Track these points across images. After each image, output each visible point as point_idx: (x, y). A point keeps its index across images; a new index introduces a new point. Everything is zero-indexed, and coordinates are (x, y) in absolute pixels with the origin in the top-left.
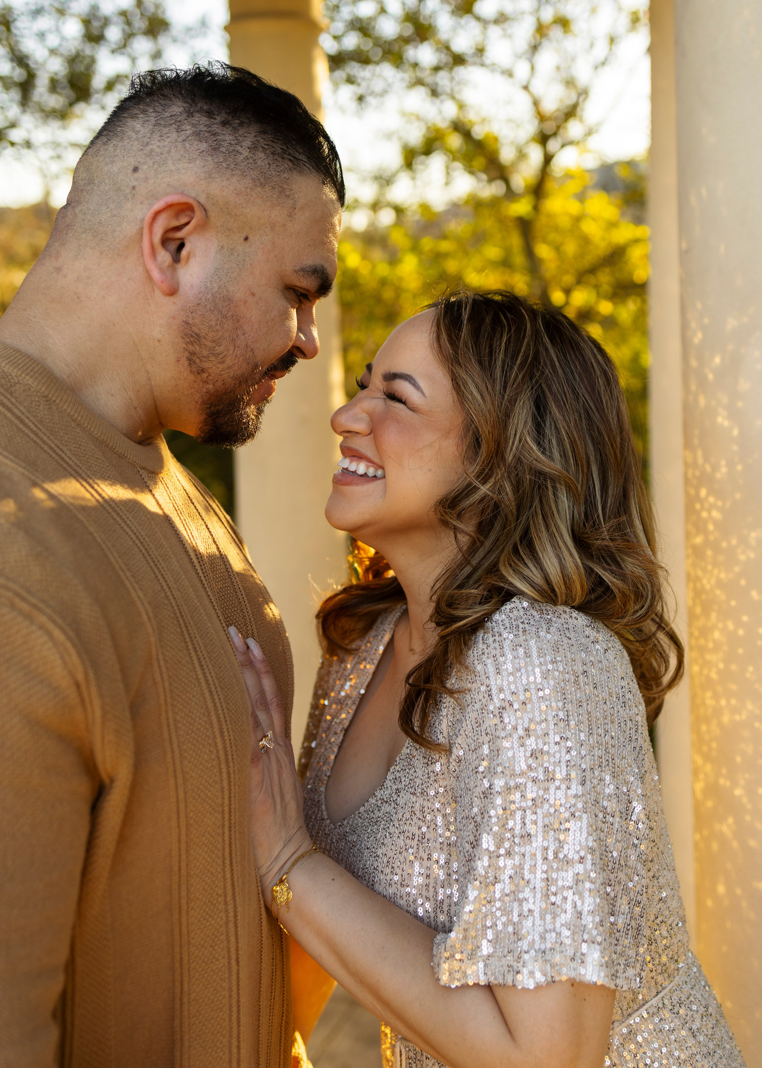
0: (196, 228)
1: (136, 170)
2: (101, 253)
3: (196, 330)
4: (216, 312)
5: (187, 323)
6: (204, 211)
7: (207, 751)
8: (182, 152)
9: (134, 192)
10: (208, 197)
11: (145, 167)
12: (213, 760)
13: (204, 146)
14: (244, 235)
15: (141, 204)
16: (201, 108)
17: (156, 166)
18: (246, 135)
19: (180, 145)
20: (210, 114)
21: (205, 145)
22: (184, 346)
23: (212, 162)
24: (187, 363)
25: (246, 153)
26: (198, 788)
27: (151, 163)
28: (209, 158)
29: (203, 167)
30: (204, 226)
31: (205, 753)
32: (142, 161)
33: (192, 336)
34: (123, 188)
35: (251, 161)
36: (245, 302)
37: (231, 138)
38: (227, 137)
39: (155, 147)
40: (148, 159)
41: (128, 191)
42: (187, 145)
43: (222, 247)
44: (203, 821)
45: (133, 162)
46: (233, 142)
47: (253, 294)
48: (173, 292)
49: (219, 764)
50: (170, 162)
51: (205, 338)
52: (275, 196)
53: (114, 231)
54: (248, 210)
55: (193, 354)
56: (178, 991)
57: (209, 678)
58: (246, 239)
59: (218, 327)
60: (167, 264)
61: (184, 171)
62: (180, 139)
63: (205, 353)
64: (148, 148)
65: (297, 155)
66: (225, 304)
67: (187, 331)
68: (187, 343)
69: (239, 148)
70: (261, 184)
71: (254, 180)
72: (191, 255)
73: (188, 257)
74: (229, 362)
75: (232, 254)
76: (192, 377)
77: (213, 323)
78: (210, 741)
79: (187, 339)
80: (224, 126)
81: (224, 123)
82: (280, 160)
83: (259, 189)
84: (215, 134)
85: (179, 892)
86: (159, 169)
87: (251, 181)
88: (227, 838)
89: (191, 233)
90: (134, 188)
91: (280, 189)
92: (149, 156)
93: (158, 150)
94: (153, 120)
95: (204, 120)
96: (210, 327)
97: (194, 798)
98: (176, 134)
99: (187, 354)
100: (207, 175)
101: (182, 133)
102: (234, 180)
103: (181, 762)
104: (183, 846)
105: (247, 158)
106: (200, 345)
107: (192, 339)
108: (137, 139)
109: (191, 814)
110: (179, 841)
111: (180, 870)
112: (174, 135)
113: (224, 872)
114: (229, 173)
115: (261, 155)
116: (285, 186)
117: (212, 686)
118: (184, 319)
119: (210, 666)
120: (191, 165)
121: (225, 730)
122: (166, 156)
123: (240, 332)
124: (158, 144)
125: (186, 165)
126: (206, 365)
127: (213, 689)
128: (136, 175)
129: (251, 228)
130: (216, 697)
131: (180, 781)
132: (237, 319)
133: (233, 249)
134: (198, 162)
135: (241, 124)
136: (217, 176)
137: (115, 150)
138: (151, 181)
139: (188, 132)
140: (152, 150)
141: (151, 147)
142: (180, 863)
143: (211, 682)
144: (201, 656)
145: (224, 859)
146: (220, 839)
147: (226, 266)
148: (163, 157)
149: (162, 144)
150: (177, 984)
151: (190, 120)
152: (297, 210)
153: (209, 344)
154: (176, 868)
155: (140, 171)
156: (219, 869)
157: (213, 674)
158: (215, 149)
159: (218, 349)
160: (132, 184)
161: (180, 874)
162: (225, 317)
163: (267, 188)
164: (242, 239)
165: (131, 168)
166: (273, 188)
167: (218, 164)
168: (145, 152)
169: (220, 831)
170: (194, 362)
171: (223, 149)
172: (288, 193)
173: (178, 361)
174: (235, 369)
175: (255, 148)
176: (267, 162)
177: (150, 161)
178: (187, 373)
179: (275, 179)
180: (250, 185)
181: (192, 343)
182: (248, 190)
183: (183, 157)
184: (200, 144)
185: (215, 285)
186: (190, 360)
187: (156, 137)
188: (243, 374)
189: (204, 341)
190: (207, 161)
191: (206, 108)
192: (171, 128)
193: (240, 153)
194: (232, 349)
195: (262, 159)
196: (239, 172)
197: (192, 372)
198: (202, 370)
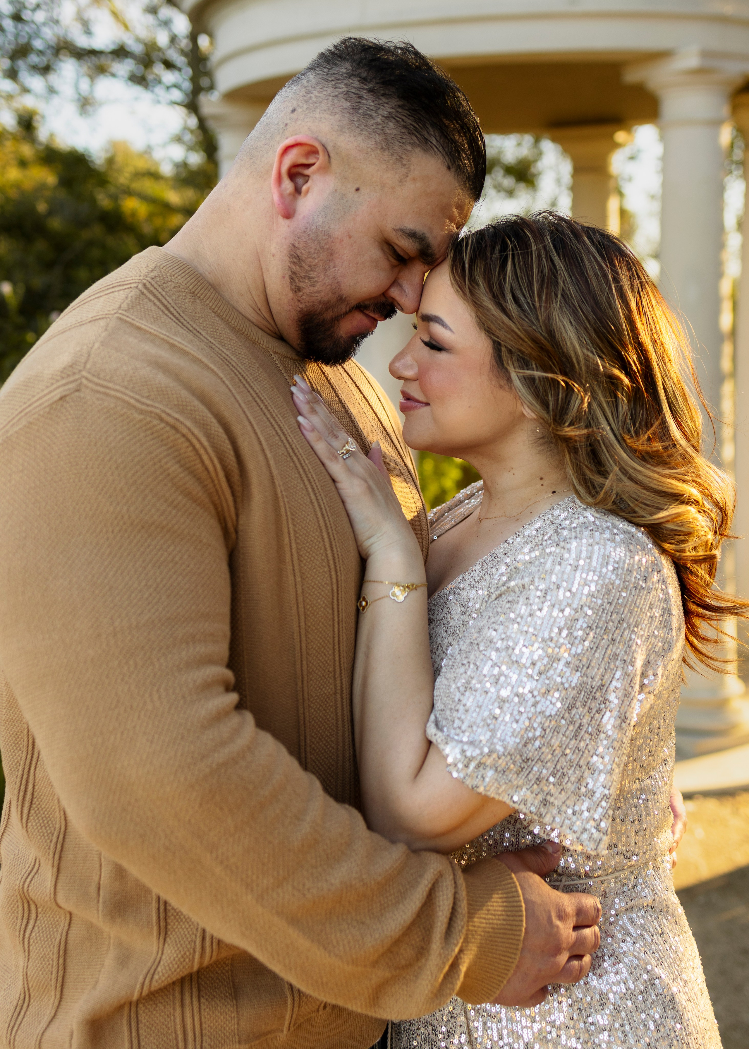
0: (319, 169)
1: (293, 111)
3: (299, 254)
4: (316, 242)
5: (293, 245)
6: (327, 157)
7: (319, 559)
8: (329, 105)
9: (285, 127)
10: (334, 147)
11: (300, 110)
12: (325, 567)
13: (347, 105)
14: (357, 186)
18: (385, 105)
19: (330, 98)
20: (364, 80)
21: (349, 104)
22: (289, 264)
23: (347, 119)
24: (289, 280)
25: (379, 120)
26: (313, 588)
27: (305, 108)
28: (347, 115)
29: (340, 121)
30: (326, 169)
31: (318, 560)
32: (301, 105)
33: (296, 258)
34: (279, 122)
35: (380, 127)
36: (342, 241)
37: (372, 104)
38: (369, 102)
39: (313, 96)
41: (281, 125)
42: (336, 101)
43: (336, 190)
44: (318, 614)
45: (294, 105)
46: (371, 108)
47: (350, 237)
48: (288, 215)
49: (330, 571)
50: (318, 111)
51: (304, 262)
52: (391, 161)
54: (365, 166)
55: (294, 273)
56: (302, 743)
57: (322, 503)
58: (358, 190)
59: (315, 255)
60: (288, 192)
61: (324, 121)
62: (332, 94)
63: (303, 274)
64: (309, 96)
65: (427, 136)
66: (324, 238)
67: (293, 252)
68: (291, 262)
69: (374, 115)
70: (382, 148)
71: (376, 143)
72: (310, 191)
73: (307, 191)
74: (318, 287)
75: (342, 199)
76: (291, 295)
77: (312, 251)
78: (322, 552)
79: (292, 260)
81: (371, 91)
82: (408, 134)
83: (379, 151)
84: (359, 97)
85: (302, 667)
86: (308, 114)
87: (373, 143)
88: (336, 630)
89: (314, 173)
90: (286, 124)
91: (398, 157)
92: (306, 102)
93: (314, 99)
95: (357, 84)
96: (309, 253)
97: (310, 595)
98: (332, 89)
99: (290, 273)
100: (339, 129)
101: (337, 89)
102: (360, 138)
103: (299, 565)
104: (303, 632)
105: (378, 124)
106: (300, 267)
107: (295, 260)
108: (305, 87)
109: (308, 607)
110: (299, 626)
111: (301, 649)
112: (330, 90)
113: (334, 655)
114: (358, 131)
115: (391, 124)
116: (404, 156)
117: (324, 510)
118: (292, 242)
119: (322, 495)
120: (331, 117)
121: (334, 546)
122: (317, 105)
123: (331, 264)
124: (316, 94)
125: (327, 116)
126: (302, 285)
127: (324, 512)
128: (292, 114)
129: (364, 182)
130: (326, 518)
131: (299, 579)
132: (331, 254)
133: (344, 195)
134: (337, 116)
135: (383, 95)
136: (347, 131)
137: (289, 92)
138: (300, 122)
139: (341, 90)
140: (310, 98)
141: (311, 95)
142: (301, 643)
143: (322, 506)
144: (314, 486)
145: (334, 645)
146: (331, 629)
147: (334, 207)
148: (315, 105)
149: (319, 95)
150: (302, 738)
151: (347, 81)
153: (307, 267)
154: (298, 648)
155: (296, 112)
156: (330, 652)
157: (325, 501)
158: (355, 109)
159: (313, 274)
160: (286, 121)
161: (301, 652)
162: (322, 248)
163: (386, 153)
164: (354, 189)
165: (291, 109)
166: (392, 155)
167: (352, 121)
168: (305, 98)
169: (331, 623)
170: (294, 281)
171: (361, 111)
172: (404, 162)
173: (284, 277)
174: (323, 294)
175: (389, 117)
176: (395, 132)
177: (305, 106)
178: (288, 289)
179: (396, 148)
180: (372, 147)
181: (294, 263)
182: (369, 150)
183: (329, 109)
184: (345, 102)
185: (321, 220)
186: (291, 278)
187: (318, 88)
188: (329, 302)
189: (303, 264)
190: (344, 117)
191: (364, 75)
192: (330, 83)
193: (373, 118)
194: (322, 276)
195: (392, 128)
196: (366, 133)
197: (292, 289)
198: (299, 289)
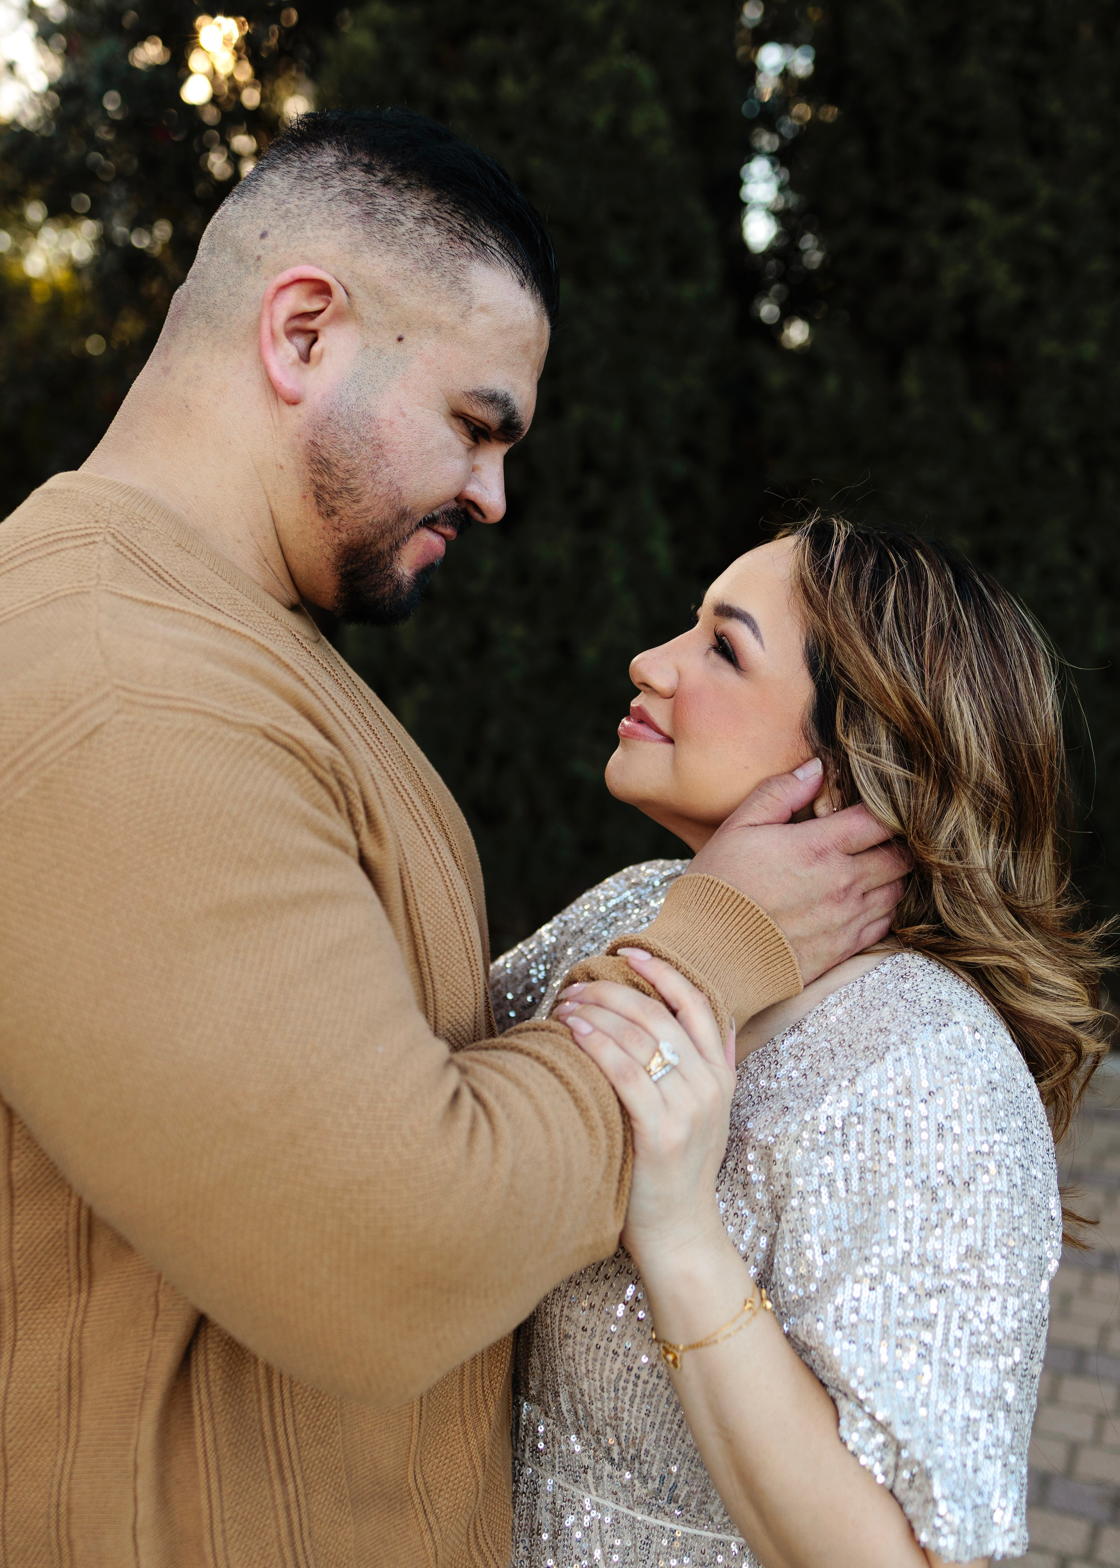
0: (333, 318)
1: (263, 235)
2: (214, 345)
3: (326, 456)
4: (351, 432)
5: (314, 443)
6: (345, 294)
8: (325, 215)
9: (259, 264)
10: (351, 277)
11: (276, 232)
13: (355, 209)
14: (399, 333)
15: (266, 279)
16: (359, 160)
17: (290, 232)
18: (414, 200)
19: (323, 205)
20: (368, 169)
22: (311, 475)
23: (361, 231)
24: (314, 500)
25: (410, 224)
27: (284, 227)
28: (359, 226)
29: (350, 236)
30: (343, 316)
32: (274, 223)
33: (320, 462)
34: (246, 258)
35: (416, 235)
36: (392, 423)
37: (393, 202)
38: (387, 200)
39: (292, 206)
40: (281, 222)
41: (251, 262)
42: (334, 207)
43: (367, 346)
45: (263, 226)
46: (394, 208)
47: (403, 414)
48: (296, 399)
50: (308, 227)
51: (336, 466)
52: (444, 287)
53: (231, 314)
54: (406, 300)
55: (321, 487)
58: (400, 339)
60: (290, 360)
61: (324, 240)
62: (325, 199)
63: (336, 487)
64: (284, 208)
65: (484, 239)
66: (364, 422)
67: (314, 455)
68: (314, 472)
69: (402, 218)
70: (426, 267)
71: (416, 261)
72: (325, 353)
73: (321, 355)
74: (366, 502)
75: (379, 357)
76: (320, 522)
77: (347, 446)
79: (314, 466)
80: (384, 186)
81: (386, 183)
82: (458, 240)
83: (423, 274)
84: (371, 195)
86: (294, 235)
87: (412, 261)
89: (327, 323)
90: (259, 258)
91: (453, 279)
92: (283, 218)
93: (296, 211)
94: (295, 171)
95: (360, 176)
96: (343, 451)
98: (321, 190)
99: (314, 487)
100: (353, 248)
101: (329, 190)
102: (390, 257)
105: (410, 231)
106: (330, 476)
107: (320, 467)
108: (272, 196)
112: (319, 193)
114: (383, 247)
115: (430, 229)
116: (460, 276)
118: (312, 439)
120: (334, 233)
122: (304, 218)
123: (382, 462)
124: (297, 203)
125: (327, 233)
126: (337, 503)
128: (264, 242)
129: (408, 326)
132: (380, 447)
133: (381, 351)
134: (344, 229)
135: (407, 186)
136: (366, 249)
137: (244, 209)
138: (282, 250)
139: (337, 190)
140: (288, 211)
141: (288, 206)
147: (370, 372)
148: (301, 219)
149: (301, 203)
151: (342, 174)
152: (473, 310)
153: (341, 475)
155: (270, 237)
158: (368, 215)
159: (353, 483)
160: (256, 254)
162: (363, 439)
163: (434, 275)
164: (395, 338)
165: (259, 233)
166: (443, 276)
167: (370, 234)
168: (279, 212)
170: (323, 499)
171: (379, 216)
172: (463, 285)
173: (305, 497)
174: (375, 512)
175: (422, 220)
176: (437, 240)
177: (283, 226)
178: (314, 515)
179: (446, 264)
180: (411, 267)
181: (319, 472)
182: (408, 273)
183: (325, 220)
184: (350, 207)
185: (353, 396)
186: (317, 496)
187: (296, 193)
188: (386, 522)
189: (335, 470)
190: (356, 229)
191: (366, 160)
192: (316, 182)
193: (402, 224)
194: (371, 484)
195: (432, 236)
196: (397, 248)
197: (320, 514)
198: (333, 512)
